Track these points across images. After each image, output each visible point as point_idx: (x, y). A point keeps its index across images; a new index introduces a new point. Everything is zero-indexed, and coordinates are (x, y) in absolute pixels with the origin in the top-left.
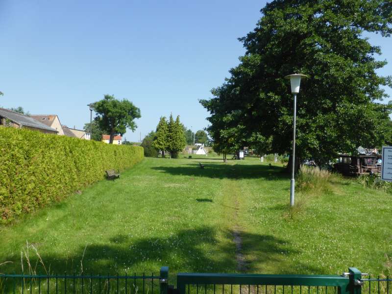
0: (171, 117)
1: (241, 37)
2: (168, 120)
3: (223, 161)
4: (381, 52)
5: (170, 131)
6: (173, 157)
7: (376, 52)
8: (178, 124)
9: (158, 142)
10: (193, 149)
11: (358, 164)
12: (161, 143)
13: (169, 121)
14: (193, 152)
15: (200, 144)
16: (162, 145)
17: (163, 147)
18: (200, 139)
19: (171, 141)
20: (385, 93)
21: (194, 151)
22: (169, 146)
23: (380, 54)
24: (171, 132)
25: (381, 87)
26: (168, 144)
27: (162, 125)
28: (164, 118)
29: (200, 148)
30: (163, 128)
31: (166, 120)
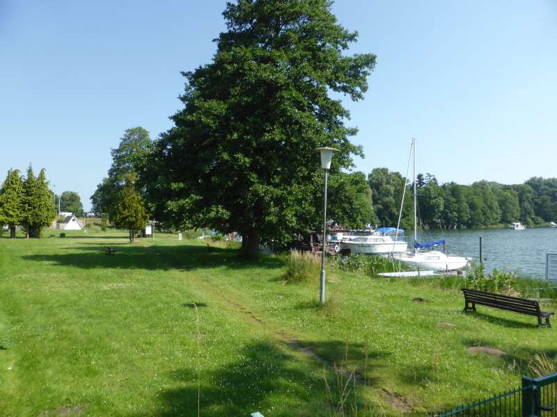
0: (30, 171)
1: (186, 71)
2: (23, 175)
3: (129, 240)
4: (350, 117)
5: (28, 194)
6: (32, 236)
7: (346, 116)
8: (43, 183)
9: (5, 212)
10: (59, 222)
11: (312, 241)
12: (11, 213)
13: (26, 178)
14: (58, 226)
15: (70, 214)
16: (12, 216)
17: (15, 220)
18: (69, 205)
19: (30, 210)
20: (353, 162)
21: (61, 225)
22: (26, 218)
23: (350, 119)
24: (31, 195)
25: (352, 155)
26: (24, 215)
27: (12, 183)
28: (15, 173)
29: (71, 220)
30: (14, 189)
31: (20, 175)
